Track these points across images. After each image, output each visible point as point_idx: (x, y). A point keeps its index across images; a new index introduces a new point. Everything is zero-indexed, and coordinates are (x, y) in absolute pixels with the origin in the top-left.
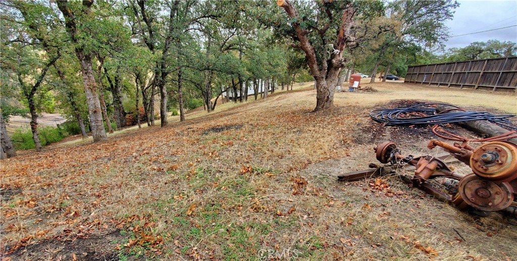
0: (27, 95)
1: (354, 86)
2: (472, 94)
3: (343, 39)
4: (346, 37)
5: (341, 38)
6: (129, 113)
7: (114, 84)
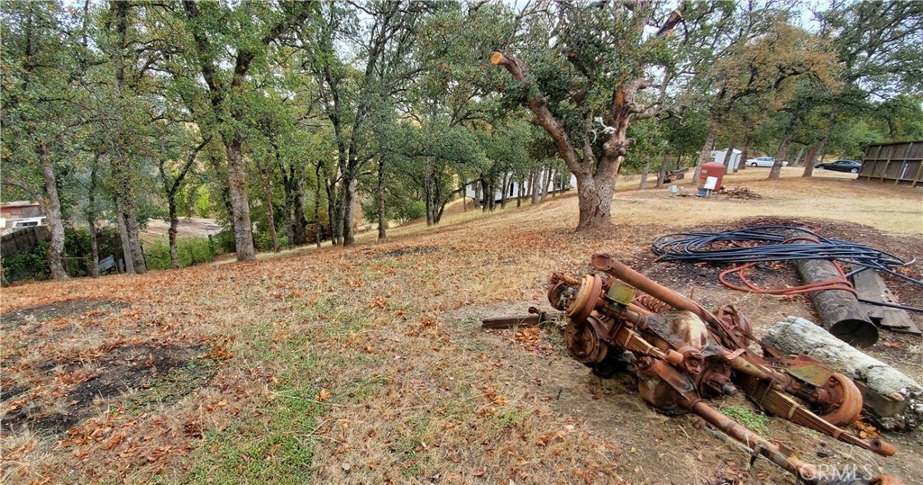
0: (167, 191)
1: (706, 186)
2: (911, 201)
3: (624, 108)
4: (628, 104)
5: (620, 106)
6: (311, 222)
7: (289, 177)
